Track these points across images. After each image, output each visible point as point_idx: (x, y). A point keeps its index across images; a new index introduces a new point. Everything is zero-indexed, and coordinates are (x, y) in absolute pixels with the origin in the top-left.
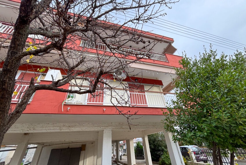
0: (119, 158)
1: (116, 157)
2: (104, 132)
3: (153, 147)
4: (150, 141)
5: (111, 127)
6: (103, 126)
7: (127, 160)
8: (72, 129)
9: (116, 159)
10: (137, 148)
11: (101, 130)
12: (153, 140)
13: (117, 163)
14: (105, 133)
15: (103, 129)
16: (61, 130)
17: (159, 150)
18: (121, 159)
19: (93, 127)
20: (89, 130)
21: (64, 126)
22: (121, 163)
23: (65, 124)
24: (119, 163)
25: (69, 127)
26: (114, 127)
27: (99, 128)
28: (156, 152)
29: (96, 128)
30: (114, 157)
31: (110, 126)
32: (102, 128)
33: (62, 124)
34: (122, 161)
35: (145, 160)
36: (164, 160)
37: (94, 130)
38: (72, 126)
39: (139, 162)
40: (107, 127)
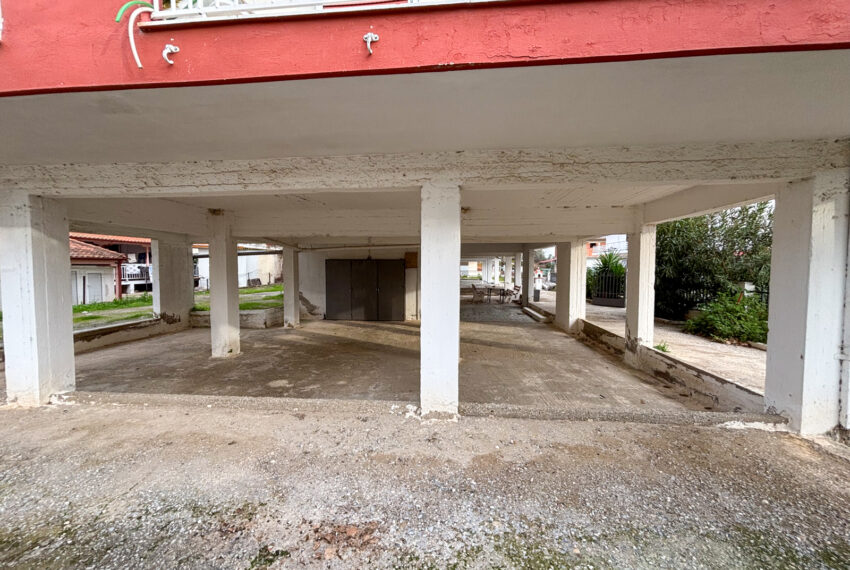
0: (531, 295)
1: (521, 292)
2: (424, 195)
3: (669, 271)
4: (664, 250)
5: (454, 174)
6: (415, 170)
7: (554, 304)
8: (287, 180)
9: (521, 296)
10: (603, 272)
11: (409, 185)
12: (676, 250)
13: (522, 308)
14: (428, 198)
15: (419, 184)
16: (246, 186)
17: (699, 286)
18: (537, 298)
19: (373, 174)
20: (356, 186)
21: (253, 170)
22: (534, 310)
23: (253, 163)
24: (530, 307)
25: (273, 175)
26: (475, 174)
27: (400, 177)
28: (678, 291)
29: (383, 176)
30: (515, 292)
31: (452, 167)
32: (411, 176)
33: (244, 164)
34: (540, 304)
35: (625, 309)
36: (711, 320)
37: (375, 185)
38: (283, 169)
39: (602, 313)
40: (437, 170)
